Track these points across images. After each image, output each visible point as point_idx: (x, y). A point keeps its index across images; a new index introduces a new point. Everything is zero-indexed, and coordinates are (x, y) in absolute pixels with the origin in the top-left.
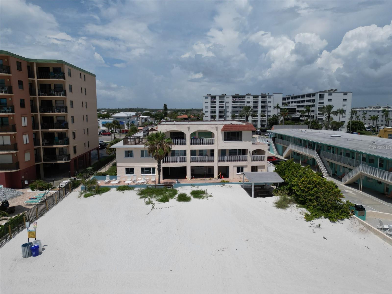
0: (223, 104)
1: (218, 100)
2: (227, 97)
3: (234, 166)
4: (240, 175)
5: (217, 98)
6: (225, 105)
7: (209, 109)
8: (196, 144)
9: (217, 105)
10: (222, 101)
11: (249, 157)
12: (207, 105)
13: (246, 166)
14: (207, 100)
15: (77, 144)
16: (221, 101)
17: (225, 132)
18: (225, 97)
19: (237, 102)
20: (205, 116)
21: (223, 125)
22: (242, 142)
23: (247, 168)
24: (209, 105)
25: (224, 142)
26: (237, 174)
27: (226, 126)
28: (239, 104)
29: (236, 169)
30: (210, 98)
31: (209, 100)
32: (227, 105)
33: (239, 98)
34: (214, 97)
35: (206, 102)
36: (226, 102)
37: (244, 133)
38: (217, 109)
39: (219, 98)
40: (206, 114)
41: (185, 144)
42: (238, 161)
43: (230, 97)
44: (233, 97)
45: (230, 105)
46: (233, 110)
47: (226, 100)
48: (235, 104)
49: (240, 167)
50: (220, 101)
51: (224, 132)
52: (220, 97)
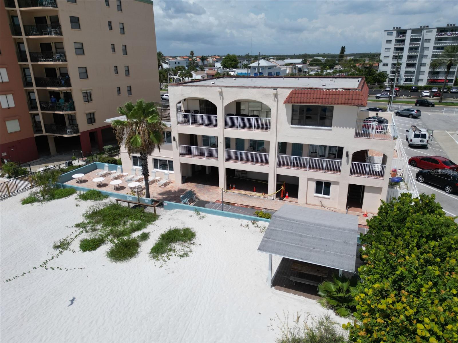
0: (418, 44)
1: (408, 37)
2: (427, 31)
3: (309, 179)
4: (320, 199)
5: (409, 33)
6: (420, 46)
7: (391, 53)
8: (235, 126)
9: (407, 45)
10: (417, 37)
11: (346, 164)
12: (388, 45)
13: (337, 183)
14: (389, 38)
15: (95, 110)
16: (415, 37)
17: (293, 105)
18: (424, 31)
19: (446, 39)
20: (383, 64)
21: (291, 90)
22: (331, 130)
23: (339, 186)
24: (392, 46)
25: (292, 127)
26: (315, 196)
27: (296, 93)
28: (449, 43)
29: (313, 186)
30: (395, 33)
31: (393, 37)
32: (426, 45)
33: (452, 31)
34: (404, 32)
35: (387, 41)
36: (425, 40)
37: (337, 109)
38: (406, 53)
39: (412, 33)
40: (385, 61)
41: (215, 125)
42: (320, 168)
43: (433, 30)
44: (441, 30)
45: (431, 45)
46: (435, 54)
47: (425, 35)
48: (441, 43)
49: (322, 182)
50: (413, 38)
51: (290, 105)
52: (414, 31)
